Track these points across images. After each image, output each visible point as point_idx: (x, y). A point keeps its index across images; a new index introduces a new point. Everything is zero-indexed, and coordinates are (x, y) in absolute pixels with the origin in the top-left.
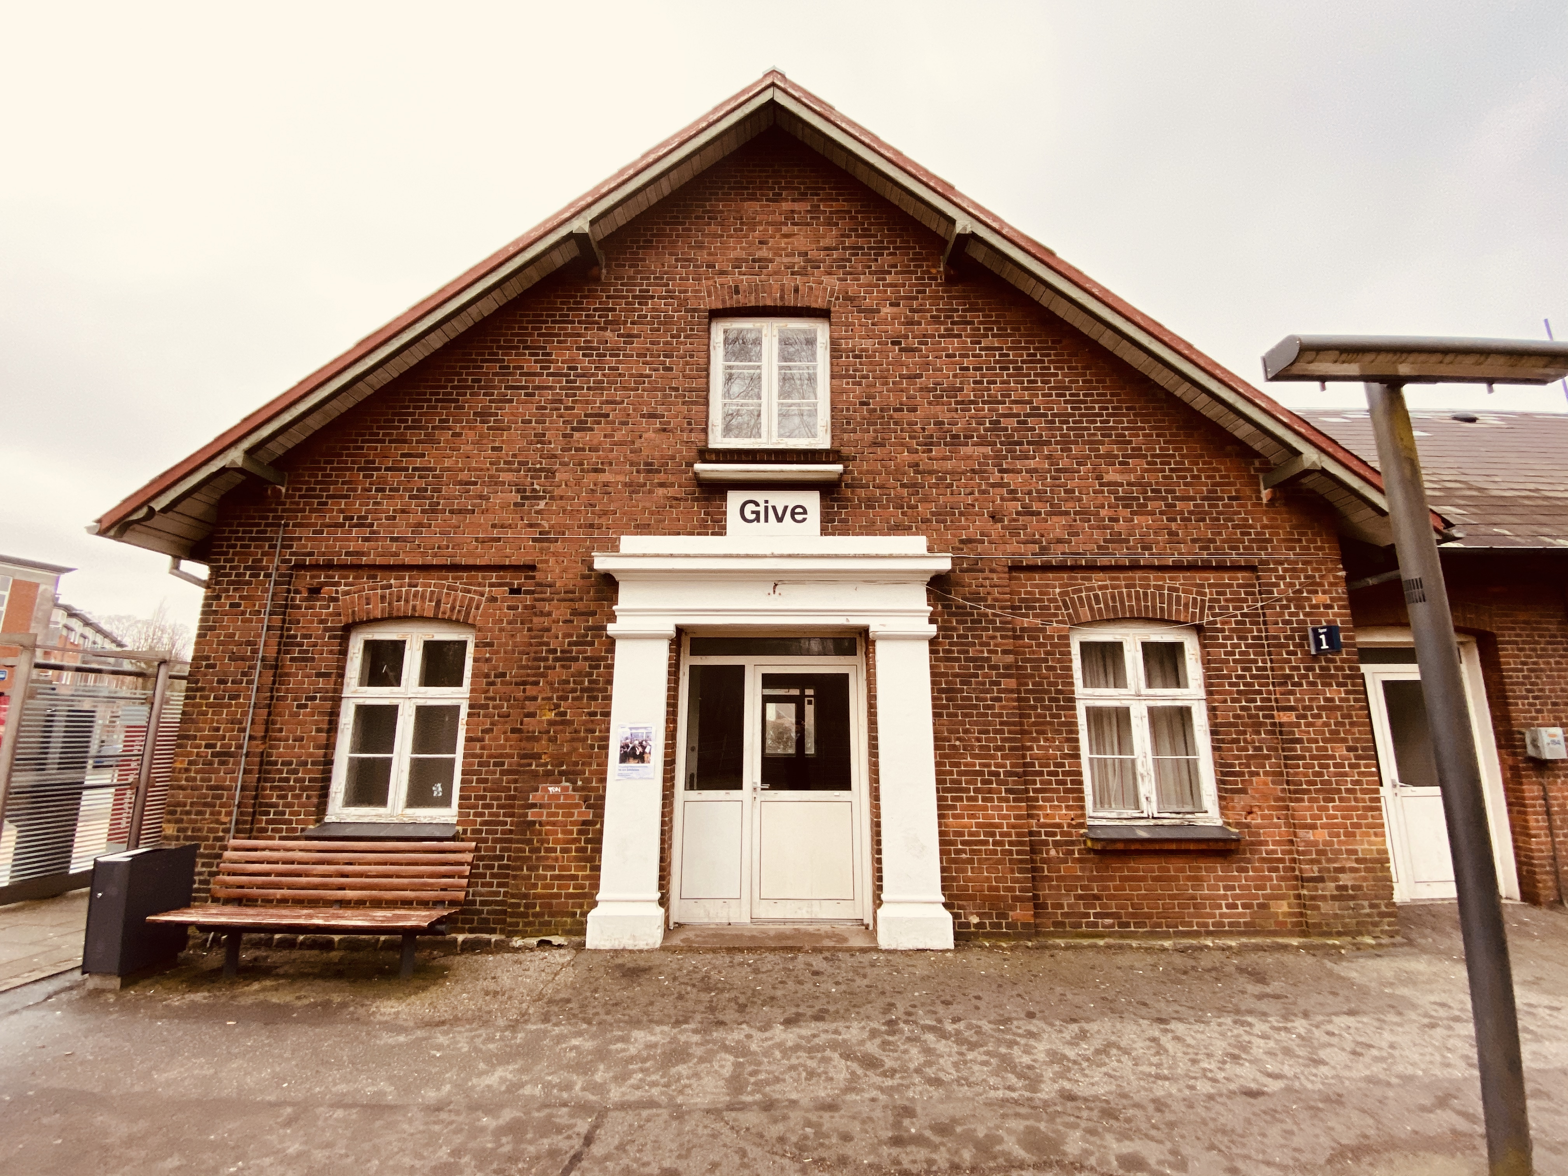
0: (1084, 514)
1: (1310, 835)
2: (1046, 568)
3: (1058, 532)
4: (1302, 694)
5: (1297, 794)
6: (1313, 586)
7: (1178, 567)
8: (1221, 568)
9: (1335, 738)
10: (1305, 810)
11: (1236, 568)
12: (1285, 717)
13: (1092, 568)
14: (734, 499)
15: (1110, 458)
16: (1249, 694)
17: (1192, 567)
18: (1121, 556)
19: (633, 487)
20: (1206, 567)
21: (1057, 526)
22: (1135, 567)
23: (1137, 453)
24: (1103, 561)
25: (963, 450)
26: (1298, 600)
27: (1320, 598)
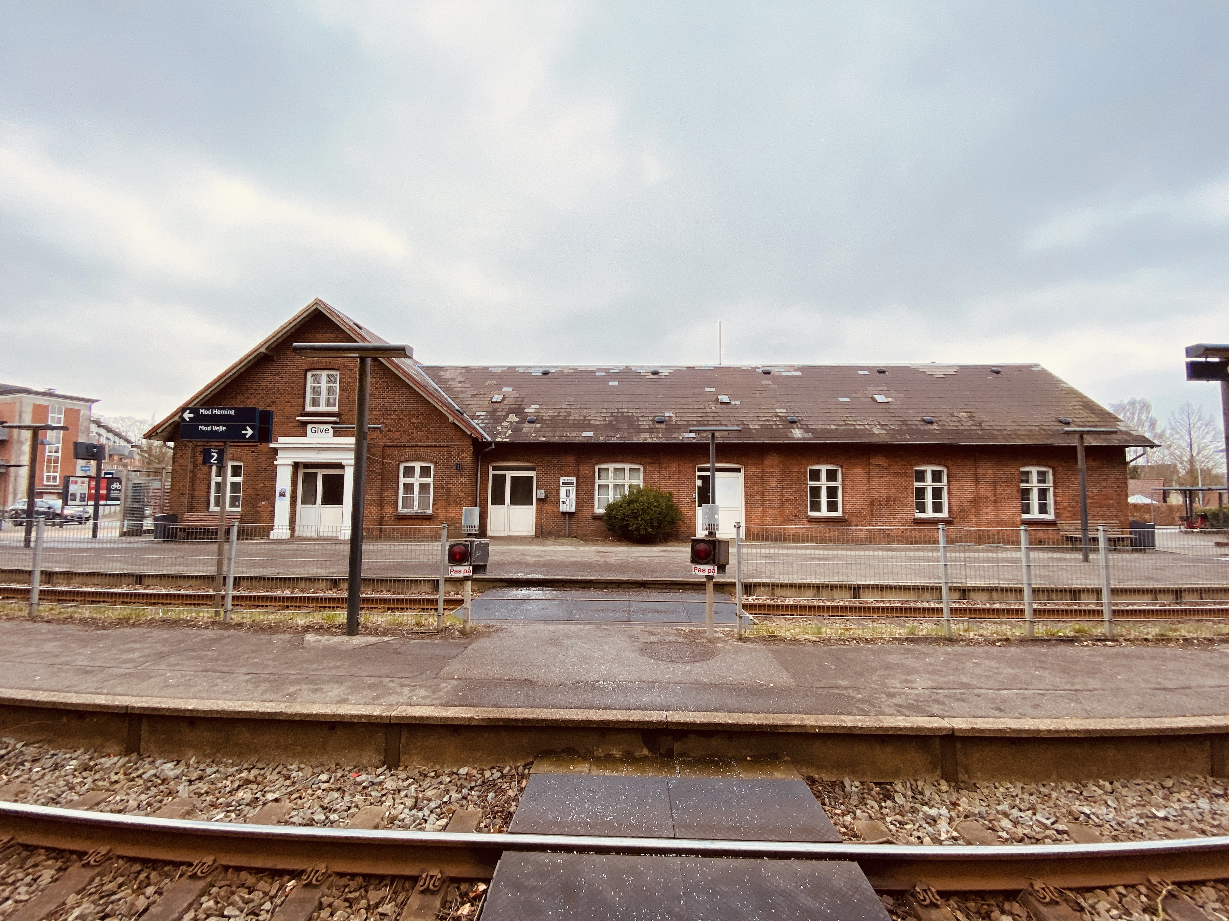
0: (405, 432)
1: (451, 515)
2: (393, 446)
3: (397, 436)
4: (455, 480)
5: (449, 504)
6: (463, 451)
7: (428, 446)
8: (439, 446)
9: (461, 491)
10: (450, 509)
11: (443, 446)
12: (449, 486)
13: (405, 446)
14: (309, 427)
15: (414, 415)
16: (443, 479)
17: (431, 446)
18: (413, 443)
19: (283, 423)
20: (435, 446)
21: (397, 435)
22: (416, 446)
23: (422, 414)
24: (408, 444)
25: (374, 413)
26: (458, 456)
27: (464, 455)
